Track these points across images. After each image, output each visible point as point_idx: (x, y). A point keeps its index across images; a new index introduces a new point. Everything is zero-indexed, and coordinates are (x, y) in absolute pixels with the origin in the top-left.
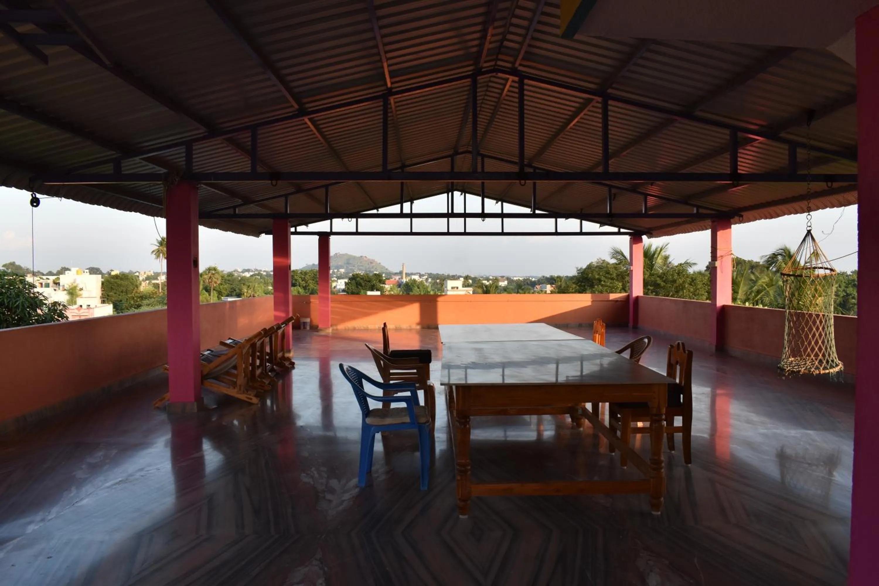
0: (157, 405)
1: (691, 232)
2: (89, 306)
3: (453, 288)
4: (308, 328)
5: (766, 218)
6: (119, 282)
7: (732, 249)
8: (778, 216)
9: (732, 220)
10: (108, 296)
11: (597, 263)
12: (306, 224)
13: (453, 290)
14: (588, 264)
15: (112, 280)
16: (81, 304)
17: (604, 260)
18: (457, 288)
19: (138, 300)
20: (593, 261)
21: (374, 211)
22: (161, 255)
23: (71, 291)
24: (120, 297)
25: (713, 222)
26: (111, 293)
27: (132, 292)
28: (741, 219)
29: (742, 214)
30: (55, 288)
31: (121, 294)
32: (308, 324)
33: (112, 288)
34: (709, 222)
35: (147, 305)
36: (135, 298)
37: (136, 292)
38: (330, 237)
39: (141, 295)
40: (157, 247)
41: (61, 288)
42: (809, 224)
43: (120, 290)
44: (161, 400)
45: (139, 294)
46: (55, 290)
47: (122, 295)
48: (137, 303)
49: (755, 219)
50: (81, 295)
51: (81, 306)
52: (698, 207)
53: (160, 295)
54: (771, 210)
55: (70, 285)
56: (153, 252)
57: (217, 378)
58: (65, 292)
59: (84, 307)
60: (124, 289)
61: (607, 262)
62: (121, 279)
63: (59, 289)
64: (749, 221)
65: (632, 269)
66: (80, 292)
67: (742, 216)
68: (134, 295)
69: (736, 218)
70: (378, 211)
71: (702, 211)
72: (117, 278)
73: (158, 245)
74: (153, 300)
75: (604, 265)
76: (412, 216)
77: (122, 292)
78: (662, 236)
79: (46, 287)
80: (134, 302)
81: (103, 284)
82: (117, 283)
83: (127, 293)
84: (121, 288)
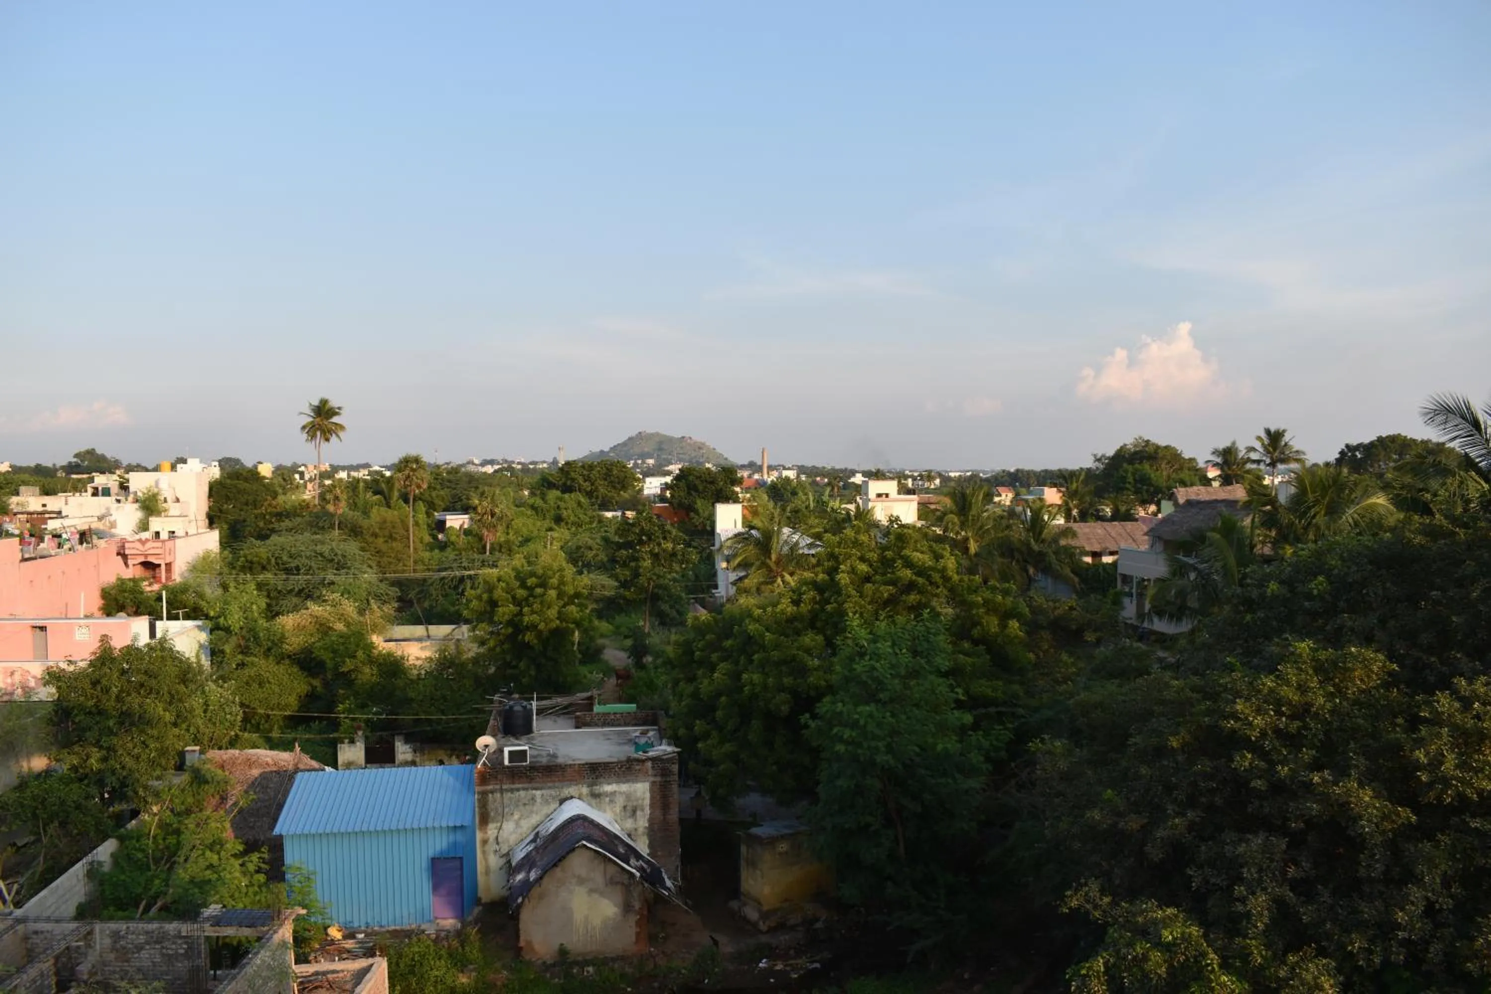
2: (173, 532)
3: (879, 495)
6: (242, 485)
10: (221, 511)
11: (1135, 446)
13: (880, 499)
14: (1118, 447)
15: (228, 481)
17: (1148, 441)
18: (887, 495)
19: (273, 520)
20: (1127, 443)
22: (318, 433)
23: (147, 502)
24: (242, 513)
26: (225, 506)
27: (262, 505)
30: (118, 498)
31: (245, 507)
33: (227, 496)
35: (286, 530)
36: (267, 517)
37: (270, 505)
39: (279, 510)
40: (311, 419)
41: (131, 498)
43: (243, 500)
45: (275, 507)
46: (118, 501)
47: (247, 510)
48: (271, 526)
50: (165, 510)
51: (157, 534)
53: (315, 510)
55: (146, 491)
56: (304, 428)
58: (136, 505)
59: (164, 536)
60: (251, 498)
61: (1153, 444)
62: (246, 480)
63: (127, 500)
66: (164, 505)
68: (266, 510)
72: (238, 479)
73: (312, 414)
74: (299, 519)
75: (1150, 449)
77: (247, 504)
79: (103, 495)
80: (265, 524)
81: (211, 489)
82: (236, 487)
83: (255, 505)
84: (246, 496)
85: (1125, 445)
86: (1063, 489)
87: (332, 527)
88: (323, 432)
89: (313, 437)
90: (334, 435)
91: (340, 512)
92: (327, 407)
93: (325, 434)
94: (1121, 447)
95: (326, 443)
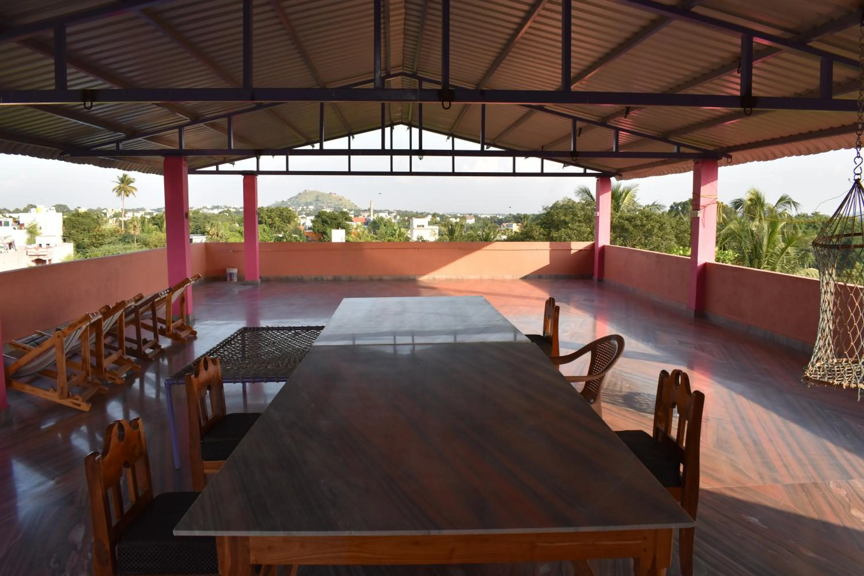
1: (666, 174)
2: (49, 245)
4: (235, 279)
5: (759, 160)
6: (81, 220)
7: (718, 196)
8: (775, 157)
9: (719, 162)
10: (70, 234)
11: (563, 202)
12: (232, 162)
13: (419, 228)
14: (554, 202)
15: (73, 218)
16: (40, 243)
17: (570, 199)
18: (423, 226)
19: (100, 238)
20: (560, 200)
21: (309, 147)
22: (123, 192)
23: (31, 229)
24: (82, 235)
25: (696, 163)
26: (73, 231)
27: (94, 231)
28: (729, 160)
29: (731, 154)
30: (15, 227)
31: (83, 232)
32: (235, 275)
33: (73, 226)
34: (691, 163)
35: (108, 244)
36: (97, 237)
37: (98, 230)
38: (257, 177)
39: (104, 233)
40: (119, 185)
41: (21, 227)
42: (858, 171)
43: (82, 228)
45: (101, 232)
46: (14, 229)
47: (84, 234)
48: (99, 242)
49: (745, 161)
50: (41, 234)
51: (40, 245)
52: (679, 145)
53: (123, 233)
54: (767, 150)
55: (30, 223)
56: (114, 190)
58: (25, 231)
59: (44, 246)
60: (86, 227)
61: (573, 201)
62: (83, 217)
63: (19, 228)
64: (738, 162)
65: (598, 215)
66: (40, 230)
67: (731, 157)
68: (96, 233)
69: (724, 159)
70: (313, 147)
71: (683, 150)
72: (78, 216)
73: (119, 182)
74: (114, 238)
75: (570, 204)
76: (349, 152)
77: (84, 230)
78: (633, 178)
79: (5, 225)
80: (96, 240)
81: (64, 222)
82: (78, 221)
83: (89, 231)
84: (83, 226)
85: (558, 201)
86: (520, 224)
87: (133, 241)
88: (125, 191)
89: (120, 194)
90: (131, 194)
91: (137, 233)
92: (127, 178)
93: (126, 192)
94: (556, 203)
95: (127, 197)
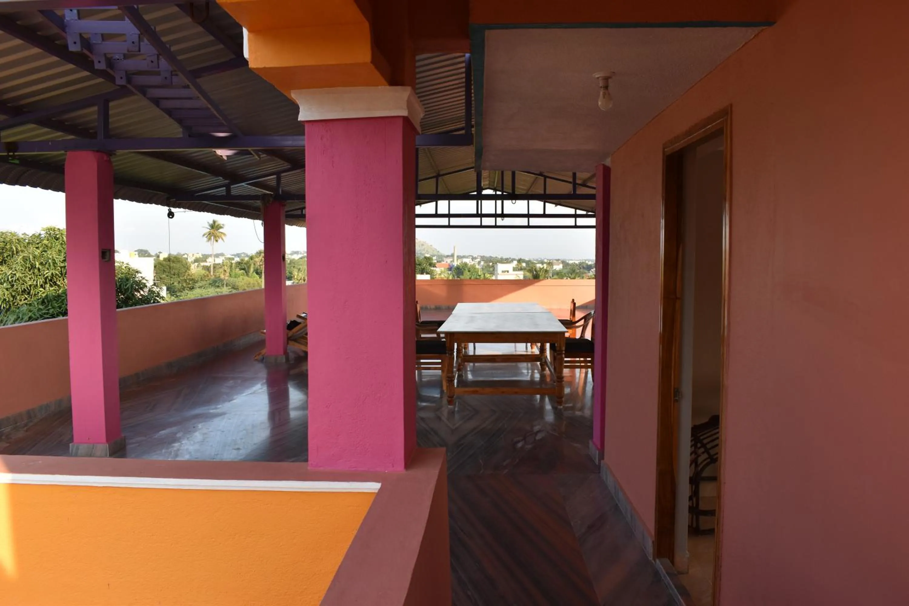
0: (256, 358)
3: (503, 272)
10: (161, 278)
13: (503, 273)
15: (164, 262)
18: (508, 272)
19: (191, 282)
22: (212, 238)
24: (172, 280)
26: (164, 276)
27: (184, 275)
31: (173, 276)
33: (164, 270)
35: (199, 288)
36: (188, 281)
37: (189, 275)
39: (193, 278)
40: (209, 230)
43: (172, 272)
44: (259, 355)
45: (191, 276)
47: (174, 278)
53: (212, 278)
56: (204, 235)
57: (295, 340)
60: (176, 272)
62: (173, 262)
68: (187, 277)
73: (209, 228)
74: (205, 282)
80: (186, 285)
81: (155, 267)
82: (169, 266)
83: (178, 275)
84: (174, 270)
87: (223, 285)
88: (215, 237)
89: (209, 239)
90: (220, 239)
91: (227, 278)
92: (216, 224)
93: (216, 238)
95: (216, 243)
